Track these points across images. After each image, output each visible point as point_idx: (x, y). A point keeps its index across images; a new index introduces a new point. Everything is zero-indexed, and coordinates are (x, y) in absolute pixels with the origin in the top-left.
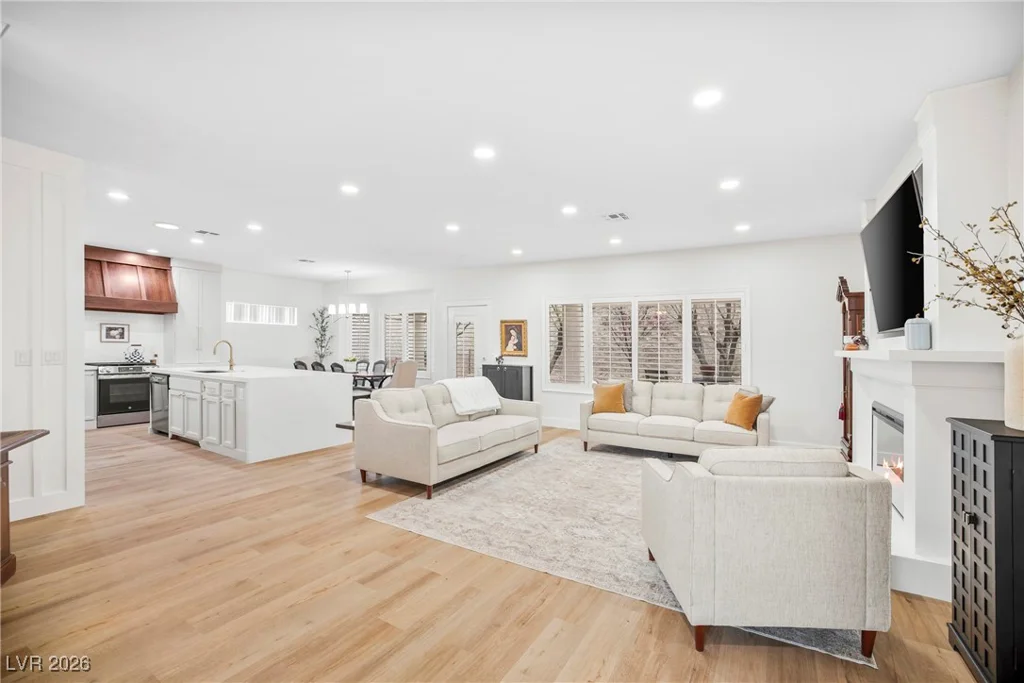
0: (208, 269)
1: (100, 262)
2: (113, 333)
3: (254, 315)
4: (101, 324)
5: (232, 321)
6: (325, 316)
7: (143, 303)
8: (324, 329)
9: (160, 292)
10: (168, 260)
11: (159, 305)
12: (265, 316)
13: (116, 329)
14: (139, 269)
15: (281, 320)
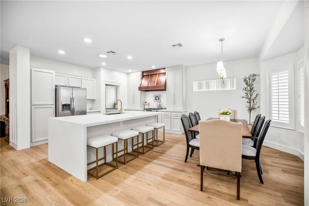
1: (149, 75)
4: (154, 95)
5: (197, 90)
7: (154, 87)
11: (159, 87)
12: (214, 86)
14: (158, 75)
15: (224, 87)
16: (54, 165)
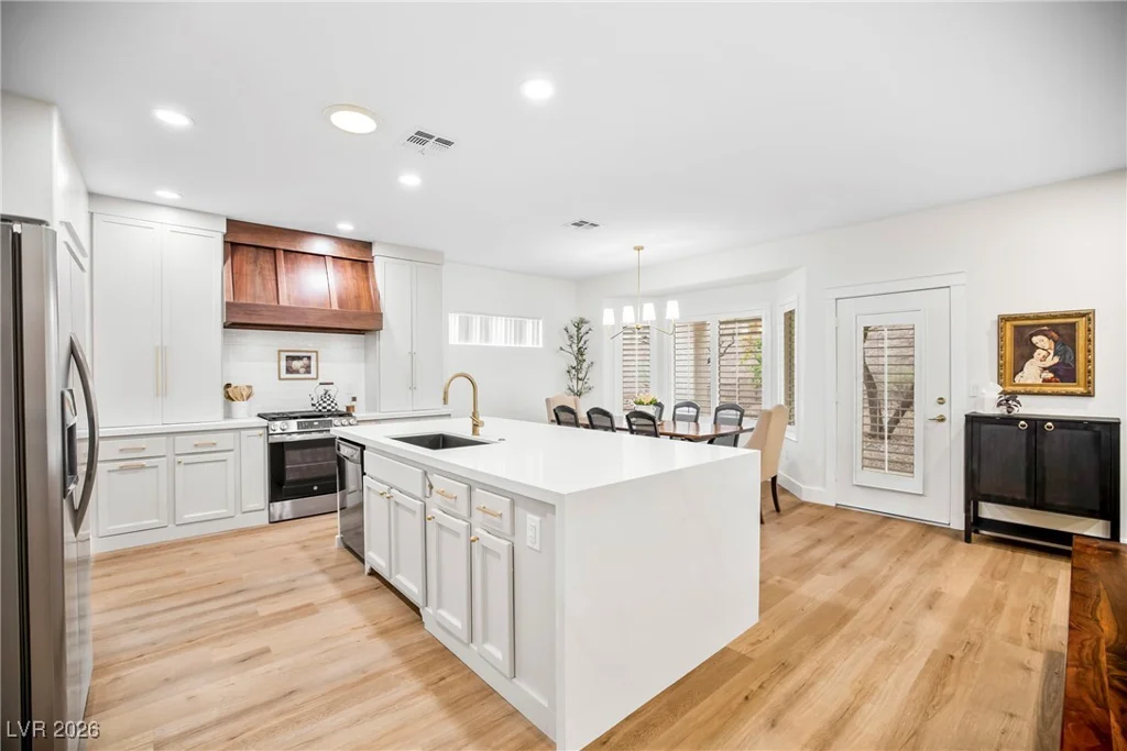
0: (425, 259)
1: (274, 250)
2: (296, 364)
3: (486, 335)
4: (280, 351)
5: (457, 343)
6: (583, 330)
7: (335, 314)
8: (580, 352)
9: (358, 297)
10: (368, 246)
11: (357, 317)
12: (500, 333)
13: (299, 358)
14: (330, 262)
15: (520, 342)
16: (627, 719)
